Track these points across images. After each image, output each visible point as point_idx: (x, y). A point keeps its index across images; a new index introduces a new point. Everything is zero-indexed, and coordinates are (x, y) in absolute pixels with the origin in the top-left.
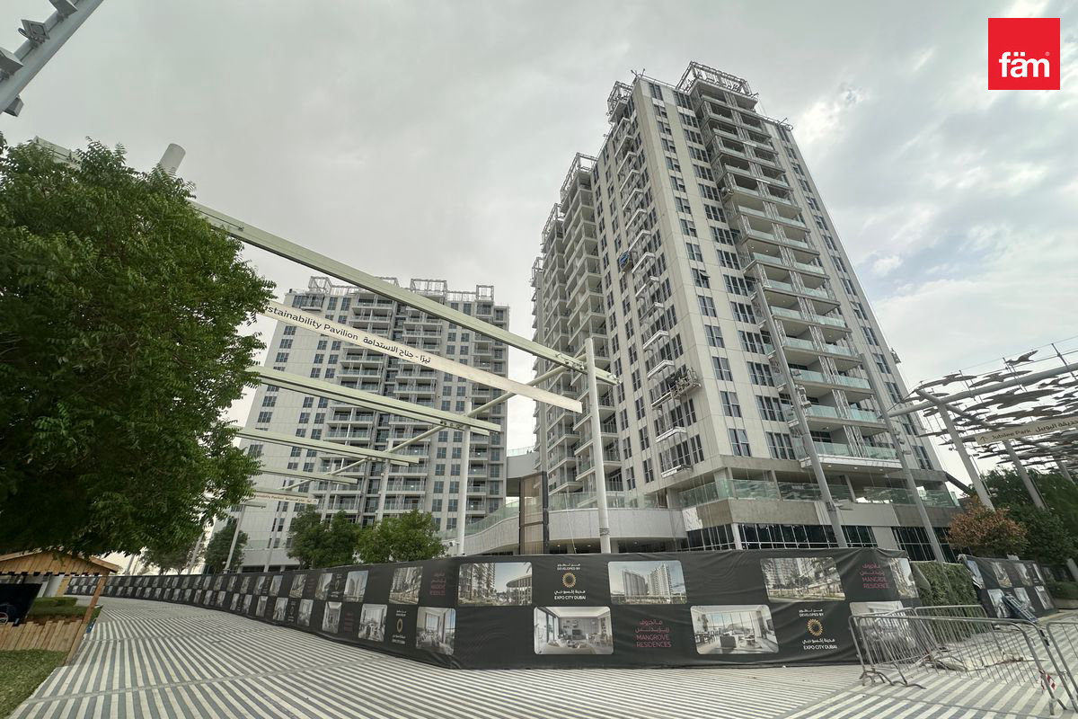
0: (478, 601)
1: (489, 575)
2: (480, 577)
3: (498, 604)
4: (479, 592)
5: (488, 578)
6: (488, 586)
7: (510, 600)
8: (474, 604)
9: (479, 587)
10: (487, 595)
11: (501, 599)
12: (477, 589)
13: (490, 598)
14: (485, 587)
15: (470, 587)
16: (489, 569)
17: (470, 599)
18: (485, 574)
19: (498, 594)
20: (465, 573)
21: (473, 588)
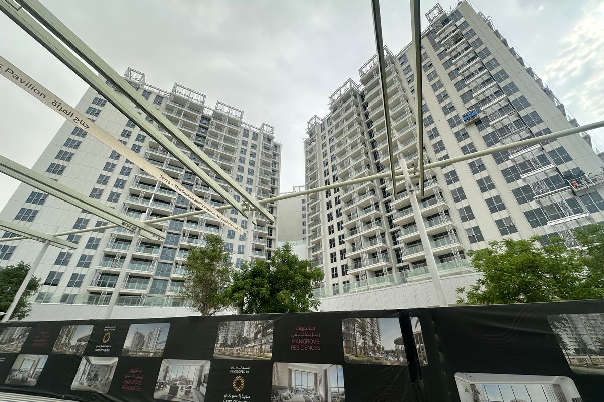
0: (366, 359)
1: (373, 330)
2: (364, 334)
3: (388, 364)
4: (365, 349)
5: (372, 334)
6: (374, 342)
7: (401, 359)
8: (361, 361)
9: (365, 343)
10: (374, 352)
11: (390, 358)
12: (362, 346)
13: (378, 355)
14: (371, 344)
15: (355, 343)
16: (372, 325)
17: (357, 356)
18: (369, 330)
19: (387, 352)
20: (348, 328)
21: (359, 344)
